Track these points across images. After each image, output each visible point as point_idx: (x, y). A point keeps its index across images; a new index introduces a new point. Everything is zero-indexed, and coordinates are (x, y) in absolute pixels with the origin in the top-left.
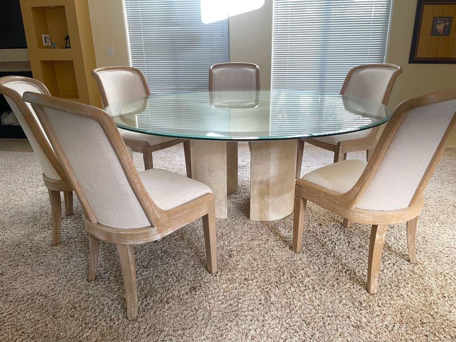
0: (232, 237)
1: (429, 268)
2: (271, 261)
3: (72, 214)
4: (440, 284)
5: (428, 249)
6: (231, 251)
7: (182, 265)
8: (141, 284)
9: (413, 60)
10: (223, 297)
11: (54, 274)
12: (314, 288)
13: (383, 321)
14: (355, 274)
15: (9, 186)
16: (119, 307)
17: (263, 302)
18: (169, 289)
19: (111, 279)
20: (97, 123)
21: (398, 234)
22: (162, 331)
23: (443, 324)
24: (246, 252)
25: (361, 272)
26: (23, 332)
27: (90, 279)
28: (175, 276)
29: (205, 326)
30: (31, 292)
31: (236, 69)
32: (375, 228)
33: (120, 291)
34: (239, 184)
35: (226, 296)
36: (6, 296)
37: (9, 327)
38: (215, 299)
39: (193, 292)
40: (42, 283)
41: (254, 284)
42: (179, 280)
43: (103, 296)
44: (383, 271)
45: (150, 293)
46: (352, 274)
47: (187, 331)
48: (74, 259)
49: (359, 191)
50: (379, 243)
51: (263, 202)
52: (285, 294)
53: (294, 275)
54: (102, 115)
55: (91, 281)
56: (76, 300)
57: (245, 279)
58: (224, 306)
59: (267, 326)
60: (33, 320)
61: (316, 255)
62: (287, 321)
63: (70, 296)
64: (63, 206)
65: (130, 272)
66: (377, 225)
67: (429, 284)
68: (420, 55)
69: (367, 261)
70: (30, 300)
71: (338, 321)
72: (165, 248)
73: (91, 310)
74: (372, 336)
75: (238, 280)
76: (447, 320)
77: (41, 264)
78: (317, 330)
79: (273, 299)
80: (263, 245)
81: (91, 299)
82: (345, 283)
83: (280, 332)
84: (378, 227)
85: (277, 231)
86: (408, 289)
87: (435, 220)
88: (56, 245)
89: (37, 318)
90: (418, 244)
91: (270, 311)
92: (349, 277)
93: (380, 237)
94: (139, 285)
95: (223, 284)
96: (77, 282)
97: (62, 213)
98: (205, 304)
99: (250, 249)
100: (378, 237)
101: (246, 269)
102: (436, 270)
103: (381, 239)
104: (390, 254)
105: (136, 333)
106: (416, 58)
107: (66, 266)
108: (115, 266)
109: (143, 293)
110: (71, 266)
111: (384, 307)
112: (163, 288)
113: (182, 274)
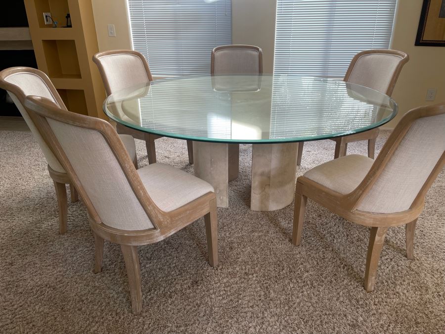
0: (233, 228)
1: (425, 265)
2: (270, 254)
3: (77, 201)
4: (436, 281)
5: (425, 244)
6: (232, 243)
7: (184, 257)
8: (145, 277)
9: (419, 42)
10: (224, 292)
11: (61, 265)
12: (312, 284)
13: (378, 320)
14: (352, 269)
15: (16, 169)
16: (125, 301)
18: (172, 282)
19: (116, 271)
20: (99, 133)
22: (166, 327)
23: (437, 325)
24: (247, 244)
25: (359, 268)
26: (33, 326)
27: (96, 271)
28: (177, 269)
29: (206, 322)
30: (39, 283)
32: (374, 229)
33: (125, 284)
34: (240, 170)
35: (227, 291)
36: (17, 287)
37: (21, 320)
38: (217, 294)
39: (195, 287)
40: (51, 274)
41: (254, 279)
42: (181, 274)
43: (109, 288)
44: (380, 266)
45: (154, 287)
46: (349, 270)
47: (190, 328)
48: (80, 249)
49: (361, 194)
50: (379, 243)
51: (264, 193)
52: (283, 290)
53: (293, 270)
55: (98, 273)
56: (83, 293)
57: (246, 273)
58: (225, 301)
59: (267, 324)
60: (42, 313)
61: (315, 248)
62: (286, 319)
63: (77, 287)
66: (377, 228)
67: (425, 281)
68: (426, 37)
70: (39, 292)
71: (335, 320)
73: (98, 303)
75: (239, 275)
76: (441, 320)
77: (49, 254)
78: (315, 329)
79: (273, 295)
80: (263, 237)
81: (97, 291)
82: (343, 279)
83: (278, 330)
84: (379, 229)
85: (277, 222)
86: (404, 287)
87: (433, 212)
88: (63, 234)
89: (46, 311)
90: (416, 238)
91: (269, 308)
92: (346, 272)
93: (379, 238)
94: (143, 278)
95: (224, 278)
96: (84, 273)
97: (68, 200)
98: (207, 299)
99: (251, 241)
100: (377, 238)
101: (246, 263)
102: (433, 267)
103: (380, 241)
104: (388, 249)
105: (141, 328)
106: (422, 40)
107: (73, 257)
108: (120, 257)
109: (147, 286)
110: (78, 256)
111: (380, 305)
112: (166, 281)
113: (185, 267)
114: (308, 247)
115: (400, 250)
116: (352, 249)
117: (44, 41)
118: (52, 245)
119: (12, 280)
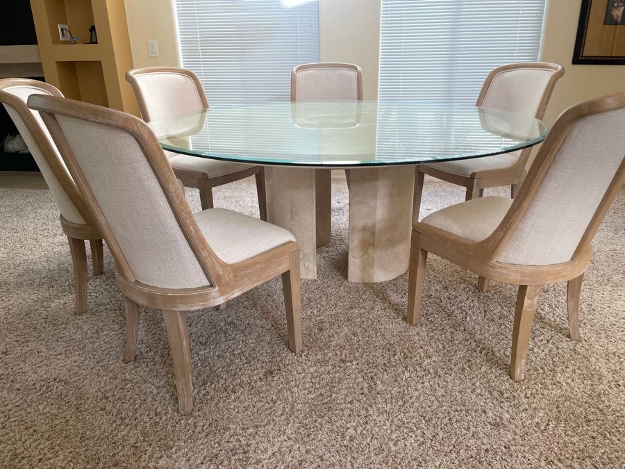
0: (323, 303)
1: (596, 347)
2: (377, 336)
3: (102, 273)
4: (613, 367)
5: (595, 321)
6: (322, 323)
7: (253, 341)
8: (197, 367)
9: (578, 59)
10: (311, 384)
11: (77, 353)
12: (436, 373)
13: (532, 417)
14: (493, 353)
15: (16, 234)
16: (168, 397)
17: (366, 391)
18: (236, 373)
19: (156, 360)
20: (131, 137)
21: (553, 300)
22: (226, 429)
23: (616, 422)
24: (343, 324)
25: (502, 352)
26: (35, 431)
27: (127, 359)
28: (244, 356)
29: (286, 422)
30: (45, 376)
31: (329, 72)
32: (523, 289)
33: (169, 375)
34: (333, 233)
35: (315, 383)
36: (12, 381)
37: (16, 424)
38: (300, 387)
39: (270, 378)
40: (62, 364)
41: (354, 367)
42: (250, 362)
43: (146, 382)
44: (532, 350)
45: (211, 379)
46: (489, 355)
47: (261, 430)
48: (105, 333)
49: (503, 237)
50: (529, 310)
51: (366, 257)
52: (396, 381)
53: (409, 355)
54: (139, 125)
55: (129, 362)
56: (108, 388)
57: (342, 360)
58: (312, 396)
59: (372, 423)
60: (48, 415)
61: (440, 328)
62: (399, 417)
63: (100, 381)
64: (89, 262)
65: (182, 349)
66: (526, 286)
67: (598, 367)
68: (588, 52)
69: (510, 337)
70: (44, 387)
71: (469, 418)
72: (230, 319)
73: (129, 401)
74: (517, 437)
75: (331, 362)
76: (622, 416)
77: (60, 340)
78: (441, 429)
79: (380, 387)
80: (366, 315)
81: (129, 386)
82: (480, 366)
83: (389, 431)
84: (528, 288)
85: (386, 296)
86: (567, 375)
87: (606, 281)
88: (81, 314)
89: (55, 411)
90: (582, 314)
91: (376, 403)
92: (485, 358)
93: (530, 301)
94: (194, 368)
95: (310, 367)
96: (110, 363)
97: (89, 272)
98: (286, 394)
99: (348, 320)
100: (527, 302)
101: (342, 347)
102: (607, 349)
103: (531, 306)
105: (191, 432)
106: (582, 56)
107: (94, 343)
108: (162, 343)
109: (200, 379)
110: (102, 342)
111: (534, 398)
112: (227, 372)
113: (255, 353)
114: (430, 326)
115: (560, 330)
116: (492, 329)
117: (58, 63)
119: (6, 372)
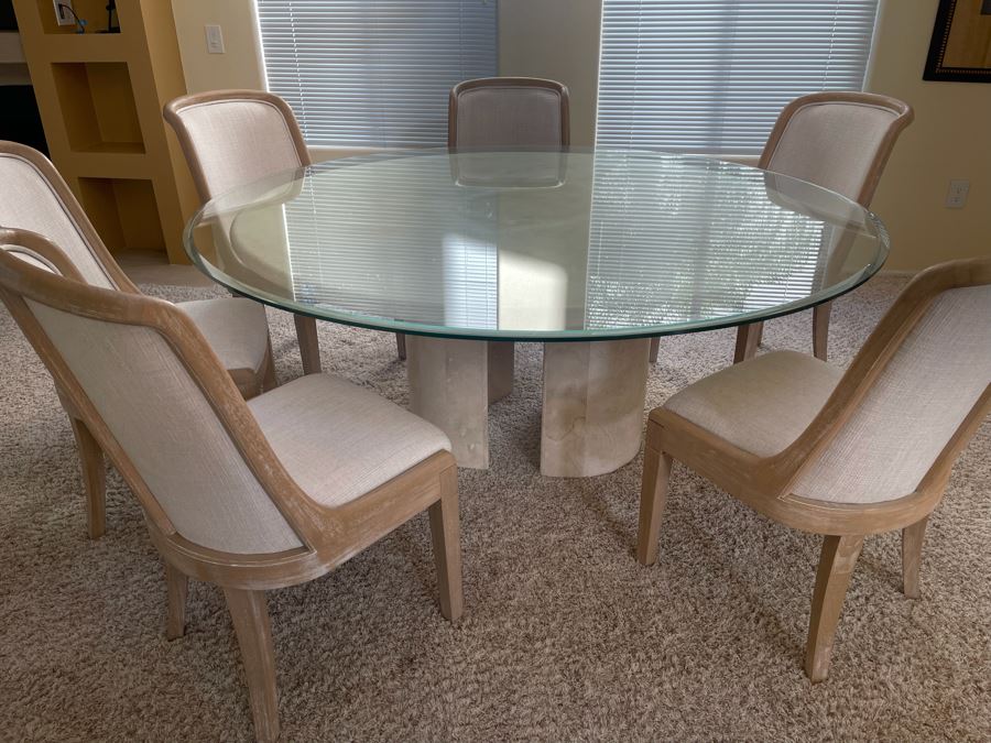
0: (498, 520)
1: (946, 611)
2: (586, 587)
5: (945, 559)
6: (496, 559)
7: (382, 595)
8: (288, 648)
10: (476, 686)
11: (90, 617)
12: (683, 664)
14: (777, 625)
16: (238, 711)
17: (566, 700)
18: (352, 662)
19: (219, 633)
20: (153, 333)
24: (531, 562)
25: (792, 620)
27: (172, 633)
28: (366, 626)
30: (37, 664)
31: (513, 94)
32: (831, 543)
34: (517, 374)
35: (483, 683)
38: (458, 691)
40: (65, 640)
41: (547, 650)
42: (375, 639)
43: (201, 677)
45: (309, 673)
46: (770, 627)
48: (136, 577)
50: (840, 572)
51: (571, 436)
52: (616, 678)
53: (639, 626)
55: (175, 638)
56: (140, 690)
57: (527, 636)
58: (477, 710)
63: (126, 676)
66: (839, 537)
68: (950, 60)
70: (36, 687)
73: (174, 717)
75: (510, 640)
77: (61, 590)
79: (590, 692)
81: (174, 686)
82: (754, 650)
84: (842, 540)
85: (602, 505)
86: (897, 668)
87: (963, 478)
88: (96, 538)
91: (582, 726)
92: (763, 632)
93: (843, 560)
94: (283, 651)
95: (475, 650)
96: (143, 640)
98: (435, 705)
99: (540, 554)
100: (838, 560)
101: (529, 610)
103: (845, 566)
104: (861, 572)
106: (941, 68)
107: (117, 597)
109: (292, 673)
110: (130, 597)
111: (843, 715)
112: (338, 659)
113: (384, 622)
114: (674, 568)
115: (887, 575)
116: (775, 573)
117: (55, 64)
118: (70, 566)
